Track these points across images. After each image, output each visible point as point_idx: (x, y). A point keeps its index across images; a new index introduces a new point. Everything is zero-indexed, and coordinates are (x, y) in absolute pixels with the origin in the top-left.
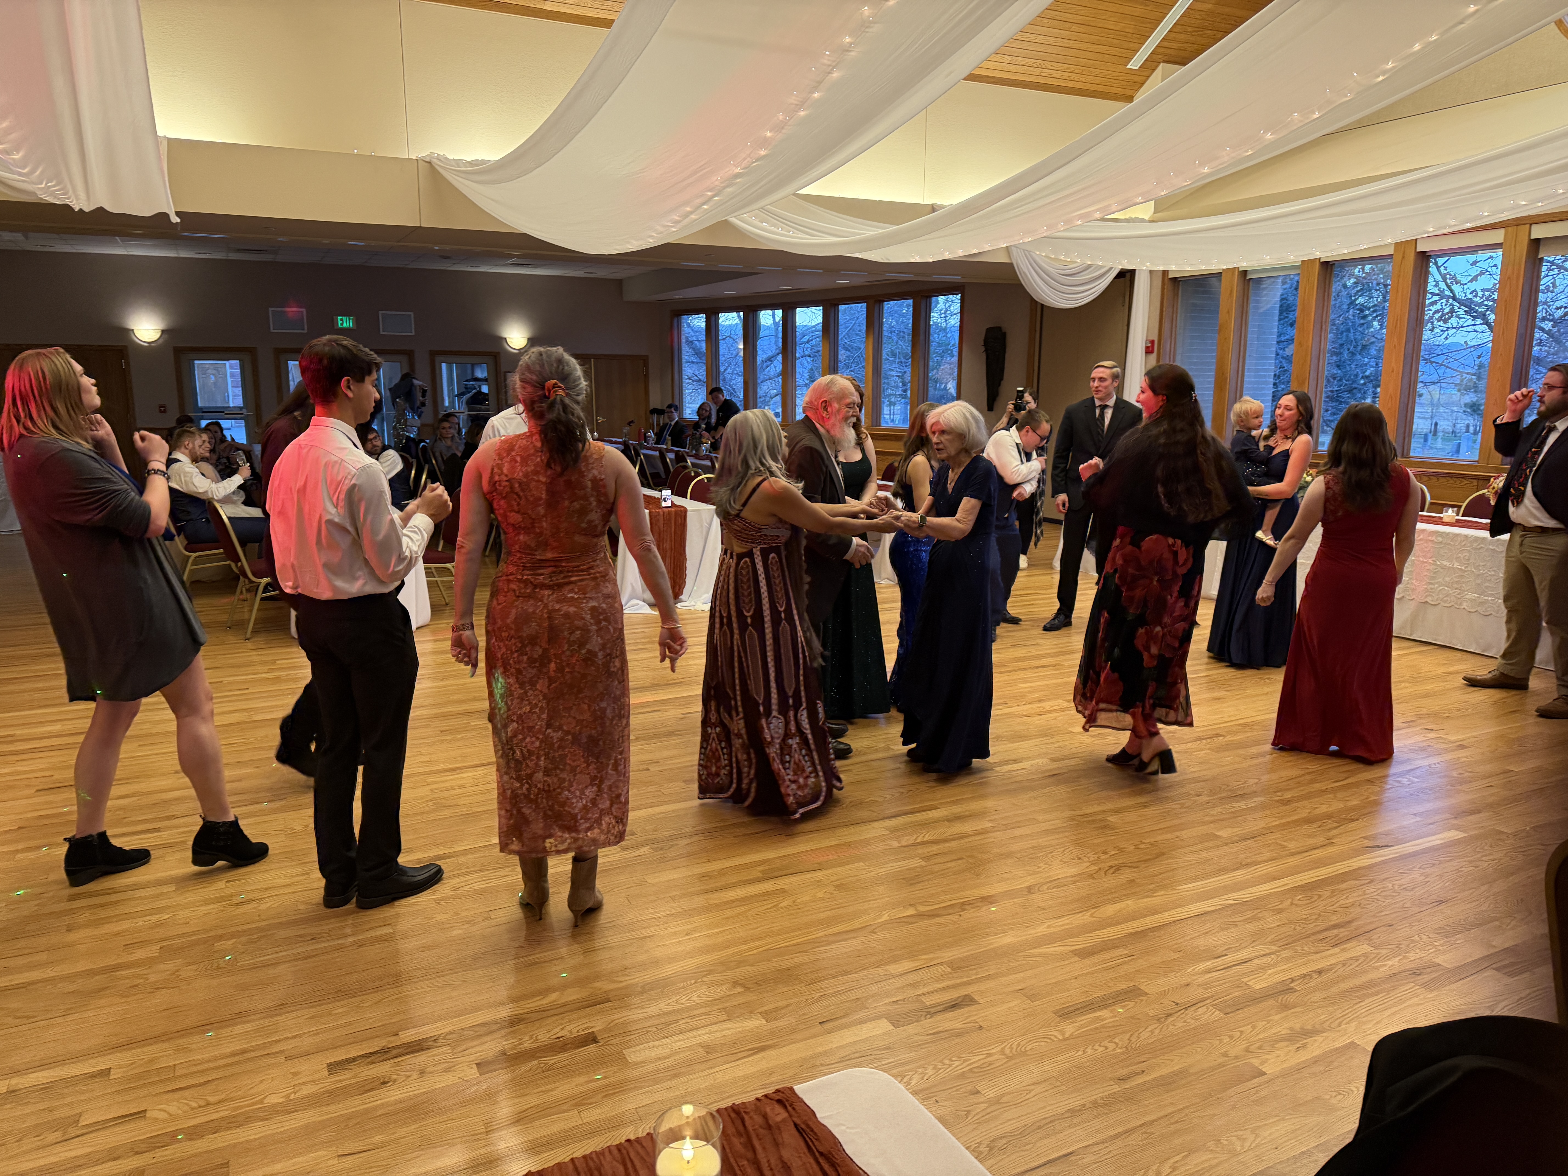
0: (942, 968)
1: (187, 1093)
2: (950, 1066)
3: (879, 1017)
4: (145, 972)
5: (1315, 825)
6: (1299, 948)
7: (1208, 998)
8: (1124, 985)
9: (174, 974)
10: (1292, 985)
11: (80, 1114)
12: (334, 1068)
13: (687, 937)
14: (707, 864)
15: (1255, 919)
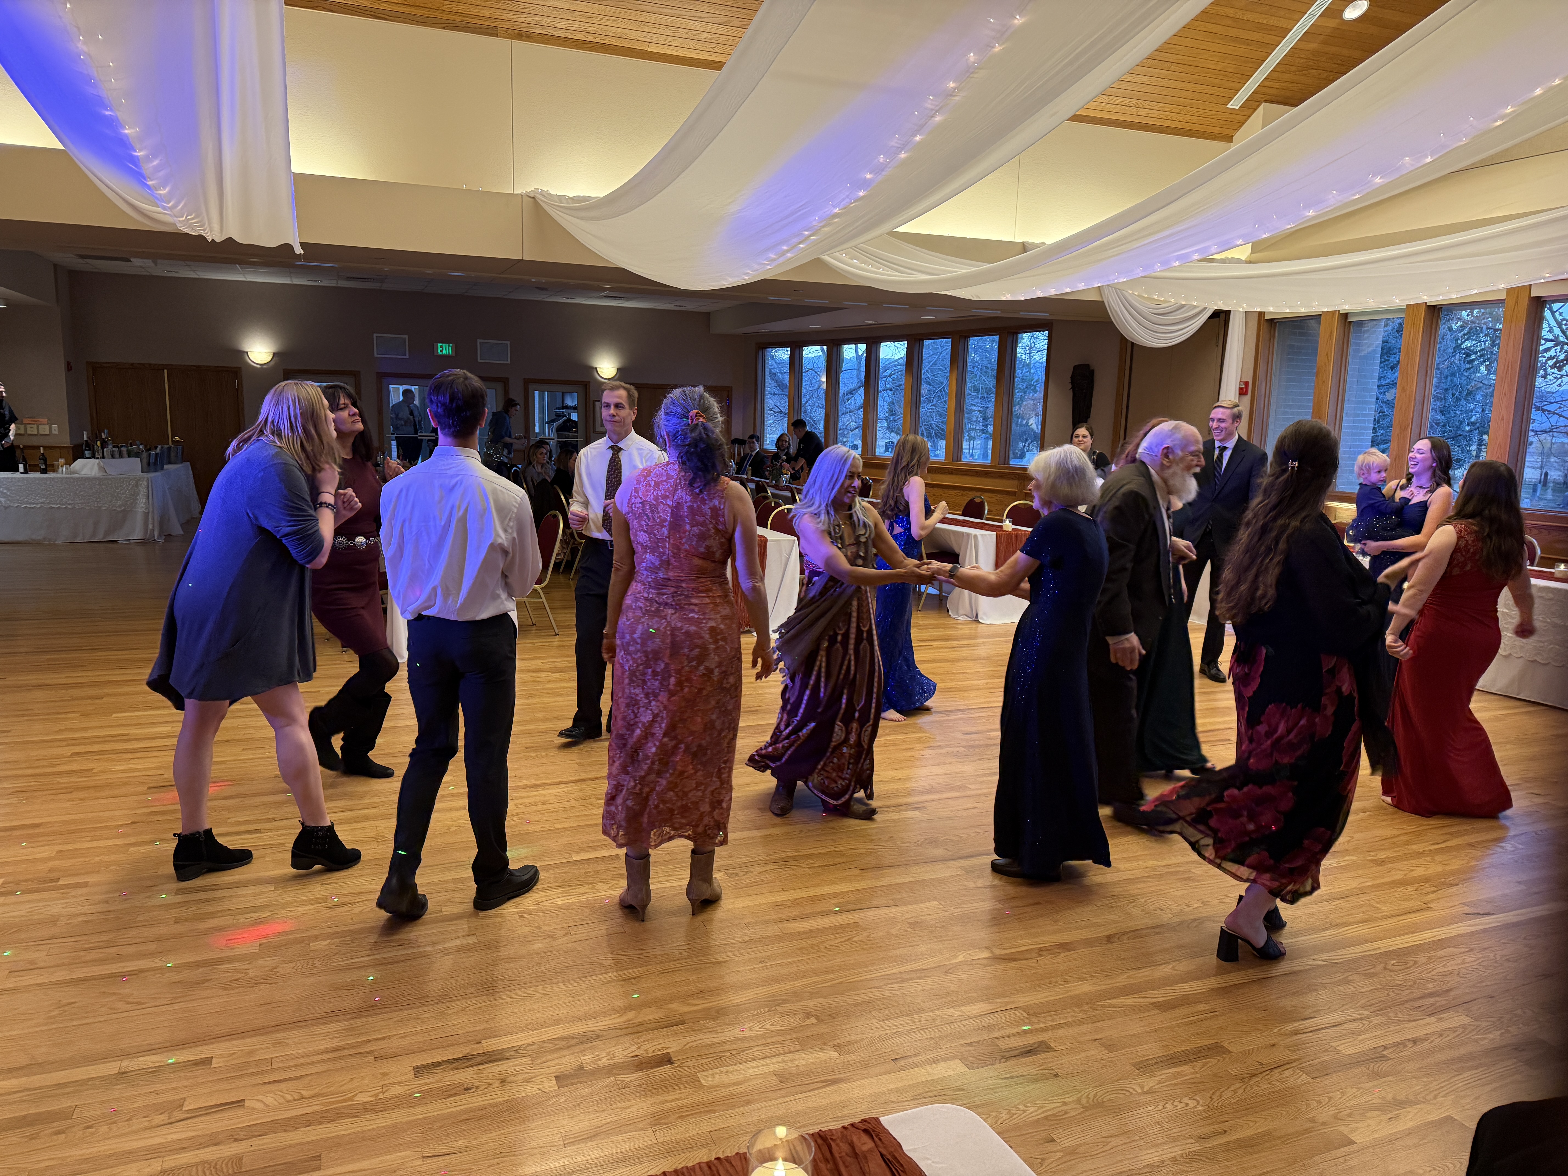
0: (1018, 1013)
1: (283, 1086)
2: (1025, 1111)
3: (953, 1058)
4: (245, 967)
5: (1410, 888)
6: (1392, 1015)
7: (1295, 1060)
8: (1206, 1042)
9: (272, 970)
10: (1384, 1053)
11: (184, 1099)
12: (419, 1071)
13: (761, 965)
14: (781, 893)
15: (1346, 981)
